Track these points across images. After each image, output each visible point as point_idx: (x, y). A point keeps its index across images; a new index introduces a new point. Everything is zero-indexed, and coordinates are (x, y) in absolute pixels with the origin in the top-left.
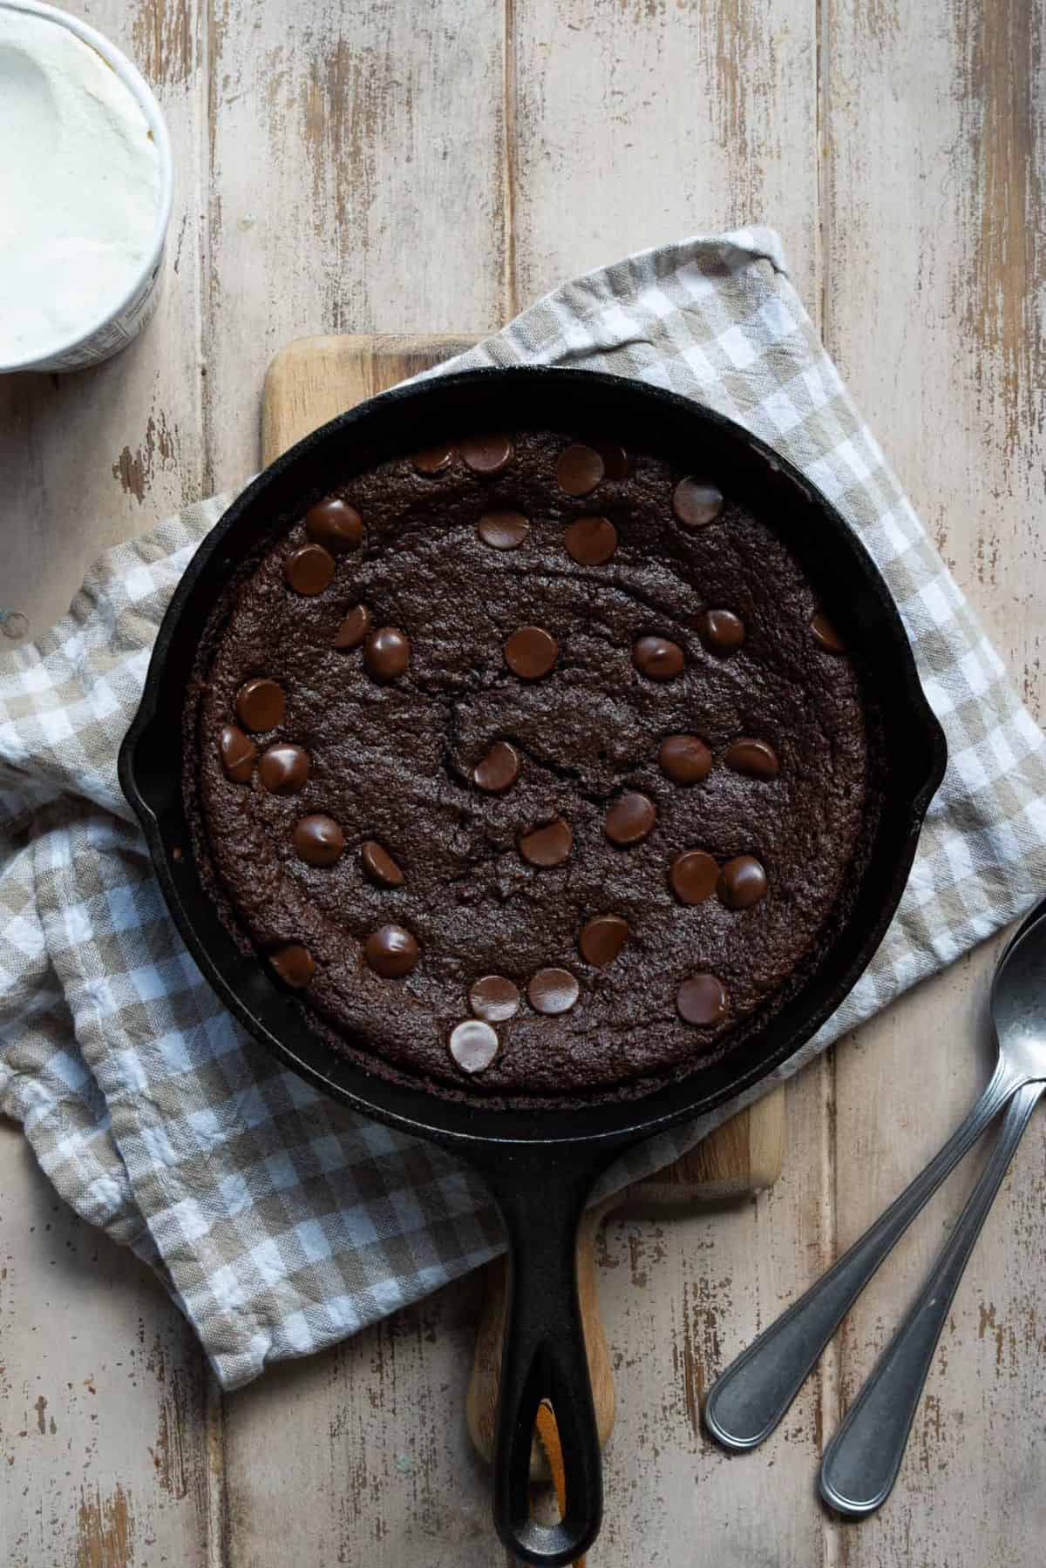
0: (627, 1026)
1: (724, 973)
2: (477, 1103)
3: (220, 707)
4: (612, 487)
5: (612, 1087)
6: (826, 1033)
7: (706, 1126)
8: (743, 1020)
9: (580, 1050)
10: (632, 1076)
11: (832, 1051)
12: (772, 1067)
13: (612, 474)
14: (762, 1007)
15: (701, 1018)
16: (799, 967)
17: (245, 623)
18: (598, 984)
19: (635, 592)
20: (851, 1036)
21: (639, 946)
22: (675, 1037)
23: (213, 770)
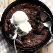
0: (33, 43)
1: (40, 39)
2: (24, 48)
3: (6, 22)
4: (33, 6)
5: (33, 47)
6: (47, 44)
7: (39, 50)
8: (42, 43)
9: (30, 45)
10: (34, 47)
11: (48, 45)
12: (44, 46)
13: (33, 5)
14: (43, 42)
15: (39, 42)
16: (46, 39)
17: (7, 16)
18: (32, 40)
19: (34, 13)
20: (49, 44)
21: (34, 38)
22: (37, 44)
23: (5, 26)
